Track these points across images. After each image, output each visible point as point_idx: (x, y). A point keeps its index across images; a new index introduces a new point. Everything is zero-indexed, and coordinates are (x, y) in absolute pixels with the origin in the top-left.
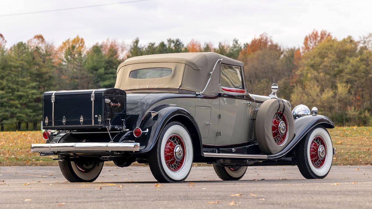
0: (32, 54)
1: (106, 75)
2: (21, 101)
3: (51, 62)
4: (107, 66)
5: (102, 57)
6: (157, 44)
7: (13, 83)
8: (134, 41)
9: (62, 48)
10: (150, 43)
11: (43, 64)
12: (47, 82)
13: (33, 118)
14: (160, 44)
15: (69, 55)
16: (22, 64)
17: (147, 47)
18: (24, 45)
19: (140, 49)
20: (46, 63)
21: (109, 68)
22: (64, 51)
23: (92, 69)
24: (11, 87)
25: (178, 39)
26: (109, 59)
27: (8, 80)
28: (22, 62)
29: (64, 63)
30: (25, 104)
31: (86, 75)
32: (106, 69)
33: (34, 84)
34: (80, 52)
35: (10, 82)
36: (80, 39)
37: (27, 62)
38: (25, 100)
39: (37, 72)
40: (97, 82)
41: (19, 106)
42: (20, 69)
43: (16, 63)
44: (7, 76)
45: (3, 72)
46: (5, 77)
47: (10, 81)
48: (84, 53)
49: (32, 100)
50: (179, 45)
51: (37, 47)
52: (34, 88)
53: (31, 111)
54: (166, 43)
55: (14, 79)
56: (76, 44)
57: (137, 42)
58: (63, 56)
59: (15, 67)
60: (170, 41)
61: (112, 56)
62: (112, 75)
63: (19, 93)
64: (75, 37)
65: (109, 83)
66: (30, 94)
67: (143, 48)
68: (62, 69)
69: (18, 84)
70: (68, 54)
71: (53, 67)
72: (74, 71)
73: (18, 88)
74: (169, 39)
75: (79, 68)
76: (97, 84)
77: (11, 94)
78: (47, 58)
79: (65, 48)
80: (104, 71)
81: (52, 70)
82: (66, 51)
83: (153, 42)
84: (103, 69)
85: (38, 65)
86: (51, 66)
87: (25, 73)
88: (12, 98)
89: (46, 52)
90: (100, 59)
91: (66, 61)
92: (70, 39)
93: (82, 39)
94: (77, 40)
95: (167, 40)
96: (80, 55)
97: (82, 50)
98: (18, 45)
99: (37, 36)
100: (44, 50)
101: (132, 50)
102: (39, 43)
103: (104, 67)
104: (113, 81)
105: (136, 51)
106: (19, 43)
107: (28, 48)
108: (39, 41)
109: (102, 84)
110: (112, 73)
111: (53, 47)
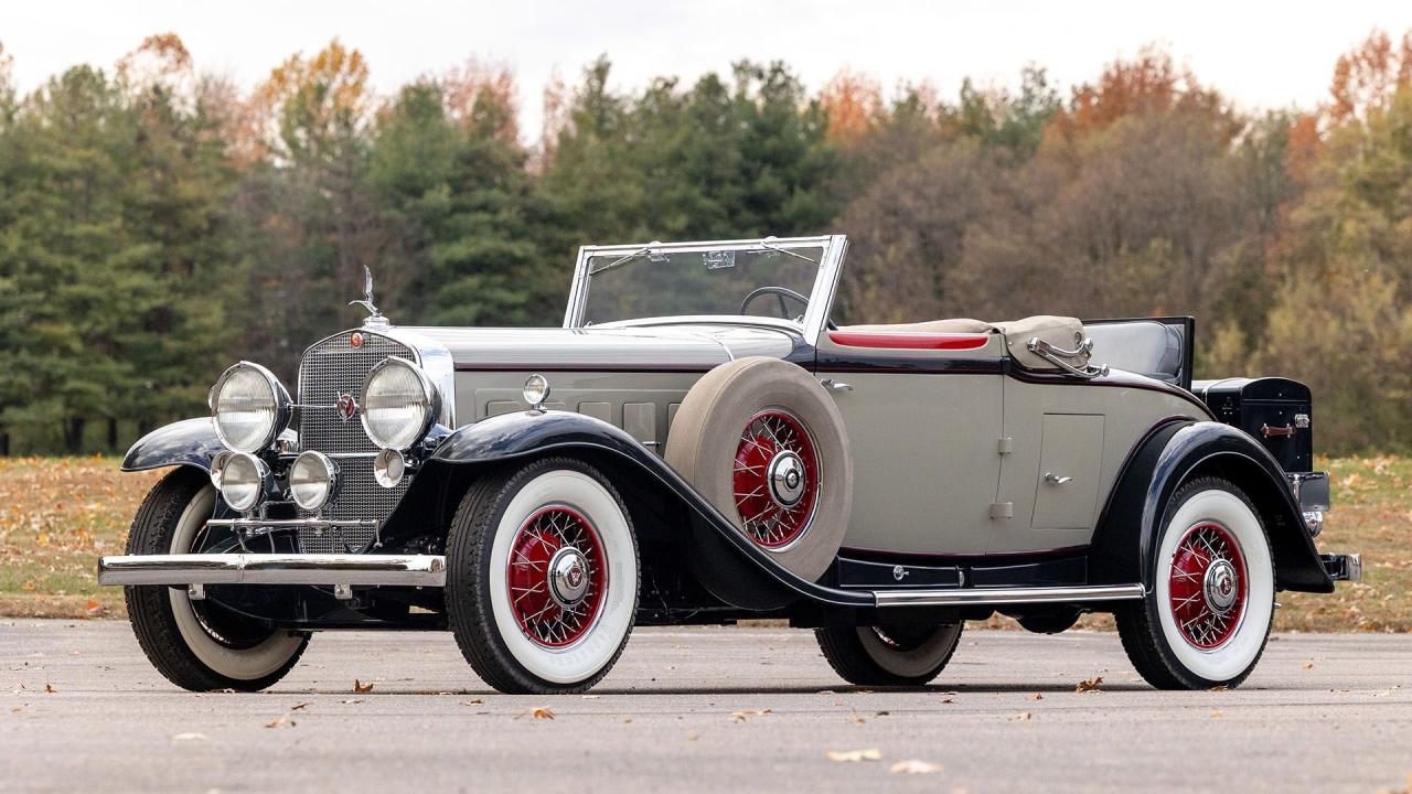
0: (132, 115)
1: (459, 217)
2: (86, 326)
3: (221, 157)
4: (466, 177)
5: (441, 137)
6: (686, 85)
7: (49, 245)
8: (592, 67)
9: (266, 95)
10: (659, 79)
11: (183, 160)
12: (202, 243)
13: (137, 398)
14: (702, 80)
15: (301, 123)
16: (88, 160)
17: (641, 94)
18: (98, 80)
19: (616, 101)
20: (197, 158)
21: (472, 183)
22: (277, 107)
23: (397, 186)
24: (43, 264)
25: (781, 63)
26: (475, 147)
27: (26, 234)
28: (92, 153)
29: (279, 163)
30: (104, 339)
31: (371, 216)
32: (457, 187)
33: (142, 250)
34: (348, 112)
35: (37, 241)
36: (349, 51)
37: (110, 150)
38: (102, 319)
39: (155, 198)
40: (421, 245)
41: (77, 345)
42: (79, 184)
43: (63, 156)
44: (24, 211)
45: (7, 197)
46: (15, 220)
47: (37, 235)
48: (364, 118)
49: (130, 319)
50: (784, 85)
51: (157, 90)
52: (140, 266)
53: (128, 367)
54: (727, 78)
55: (54, 228)
56: (332, 78)
57: (601, 72)
58: (273, 130)
59: (59, 177)
60: (742, 69)
61: (485, 130)
62: (483, 217)
63: (75, 289)
64: (326, 45)
65: (473, 250)
66: (123, 291)
67: (628, 97)
68: (266, 186)
69: (69, 252)
70: (294, 122)
71: (230, 175)
72: (324, 199)
73: (72, 267)
74: (738, 61)
75: (343, 183)
76: (420, 255)
77: (40, 296)
78: (205, 135)
79: (284, 96)
80: (451, 196)
81: (224, 191)
82: (286, 110)
83: (669, 77)
84: (446, 189)
85: (164, 167)
86: (222, 170)
87: (103, 202)
88: (48, 309)
89: (200, 108)
90: (432, 141)
91: (289, 153)
92: (302, 53)
93: (356, 57)
94: (333, 59)
95: (733, 65)
96: (348, 126)
97: (359, 102)
98: (71, 77)
99: (158, 39)
100: (192, 101)
101: (581, 108)
102: (164, 71)
103: (450, 181)
104: (489, 243)
105: (596, 111)
106: (75, 68)
107: (114, 92)
108: (163, 62)
109: (439, 254)
110: (484, 207)
111: (231, 88)
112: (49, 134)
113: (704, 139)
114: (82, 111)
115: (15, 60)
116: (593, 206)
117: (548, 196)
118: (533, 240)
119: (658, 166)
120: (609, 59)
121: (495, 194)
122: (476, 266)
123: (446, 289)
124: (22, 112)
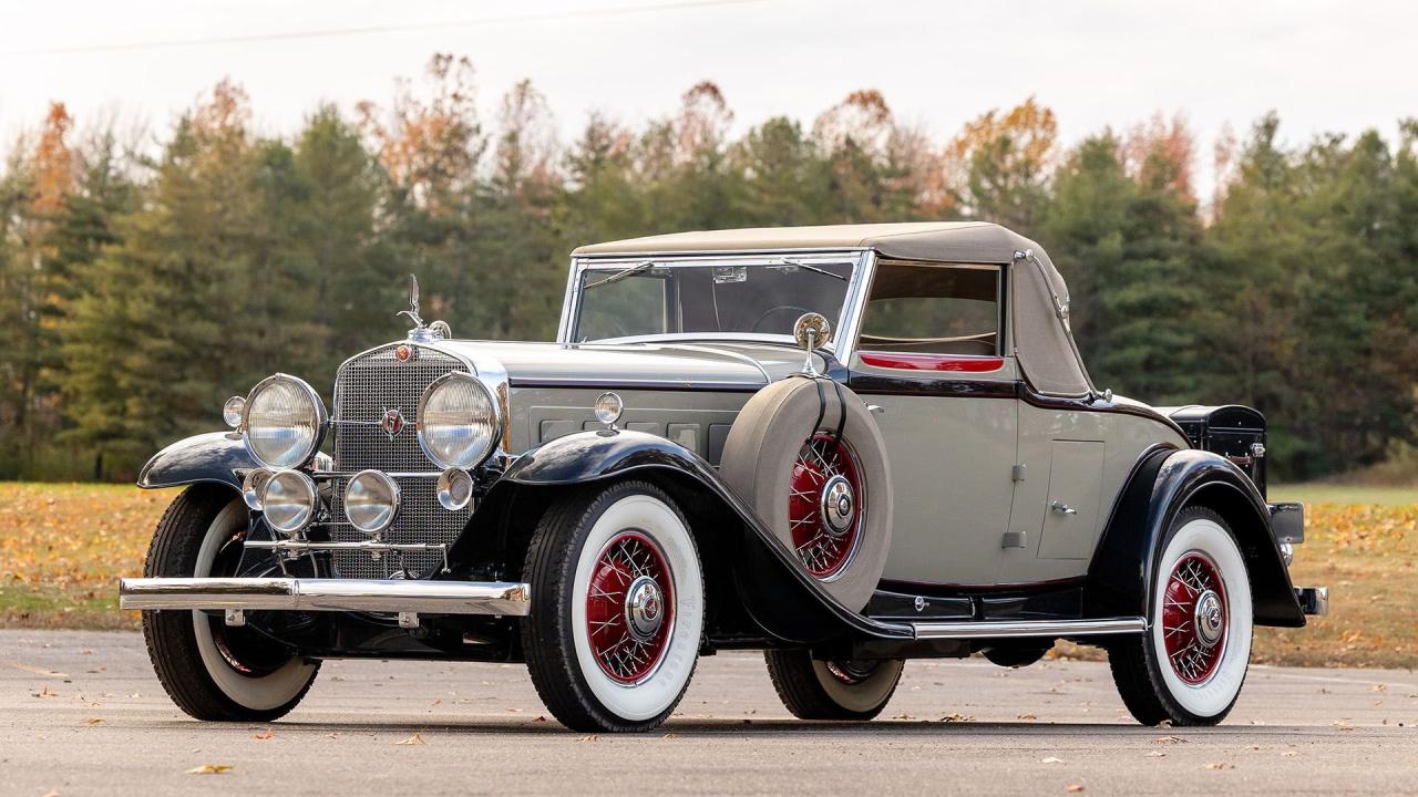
0: (826, 167)
1: (1130, 265)
4: (1139, 226)
5: (1114, 189)
6: (1347, 145)
8: (1260, 123)
9: (959, 145)
10: (1327, 135)
11: (873, 207)
14: (1364, 139)
15: (986, 174)
17: (1305, 149)
18: (795, 132)
19: (1283, 156)
20: (885, 206)
21: (1143, 232)
22: (967, 157)
23: (1074, 235)
26: (1146, 198)
28: (789, 199)
29: (966, 210)
32: (1130, 236)
34: (1031, 164)
36: (1041, 110)
40: (1095, 289)
48: (1046, 170)
51: (849, 142)
56: (1021, 133)
57: (1270, 128)
58: (958, 178)
61: (1158, 183)
62: (1153, 264)
64: (1021, 102)
65: (1143, 295)
70: (980, 172)
74: (1404, 120)
78: (896, 184)
79: (973, 148)
80: (1123, 244)
82: (974, 161)
83: (1336, 132)
84: (1120, 237)
85: (855, 213)
89: (892, 160)
90: (1107, 192)
91: (975, 201)
92: (997, 110)
93: (1048, 112)
94: (1025, 115)
95: (1400, 122)
96: (1028, 176)
97: (1046, 155)
98: (770, 129)
99: (861, 94)
100: (885, 152)
101: (1250, 162)
102: (867, 125)
103: (1122, 229)
104: (1157, 289)
105: (1264, 164)
106: (773, 120)
107: (811, 144)
108: (866, 116)
109: (1110, 298)
110: (1156, 255)
111: (923, 140)
112: (751, 183)
113: (1366, 191)
114: (779, 161)
115: (735, 116)
116: (1260, 254)
117: (1216, 244)
118: (1201, 285)
119: (1323, 216)
120: (1279, 115)
121: (1166, 243)
122: (1147, 309)
123: (1117, 332)
124: (727, 161)
